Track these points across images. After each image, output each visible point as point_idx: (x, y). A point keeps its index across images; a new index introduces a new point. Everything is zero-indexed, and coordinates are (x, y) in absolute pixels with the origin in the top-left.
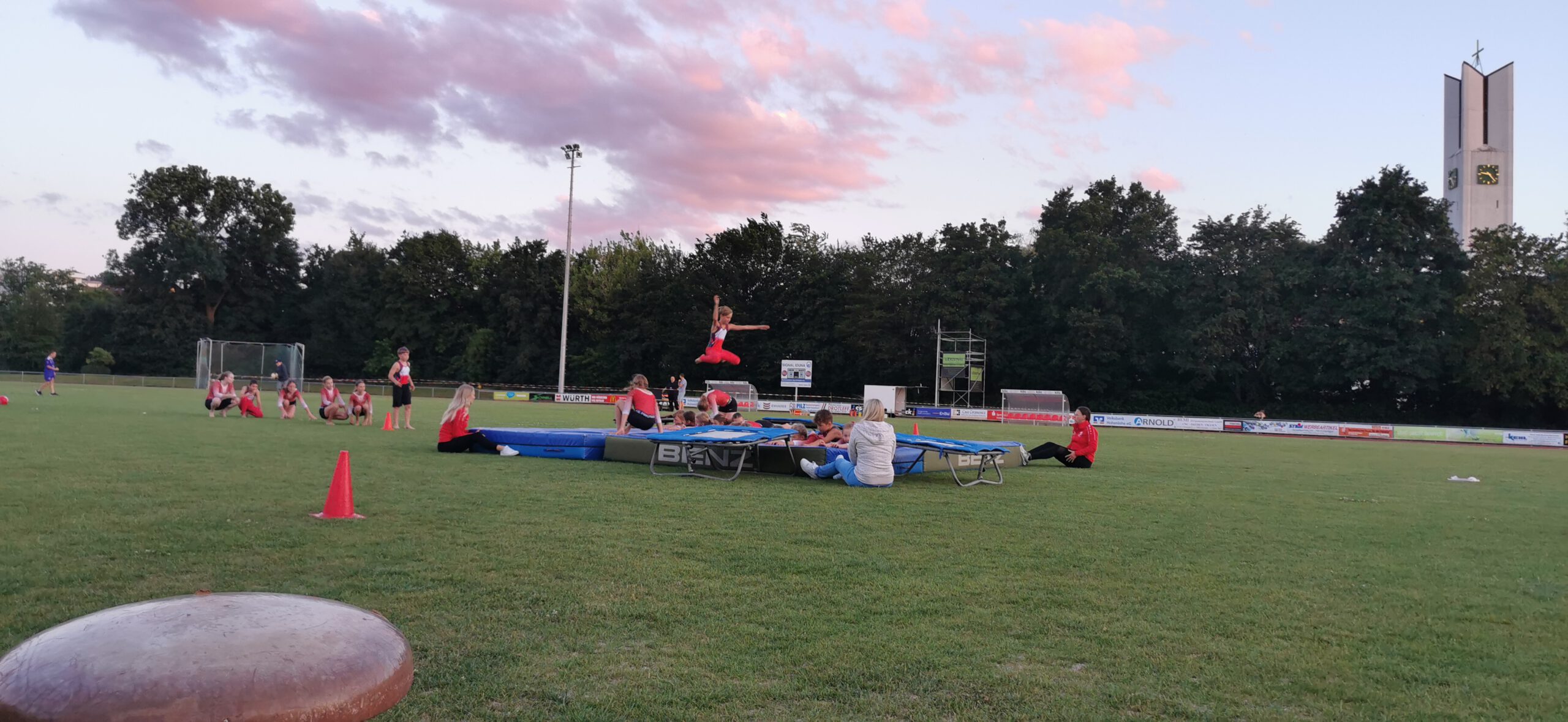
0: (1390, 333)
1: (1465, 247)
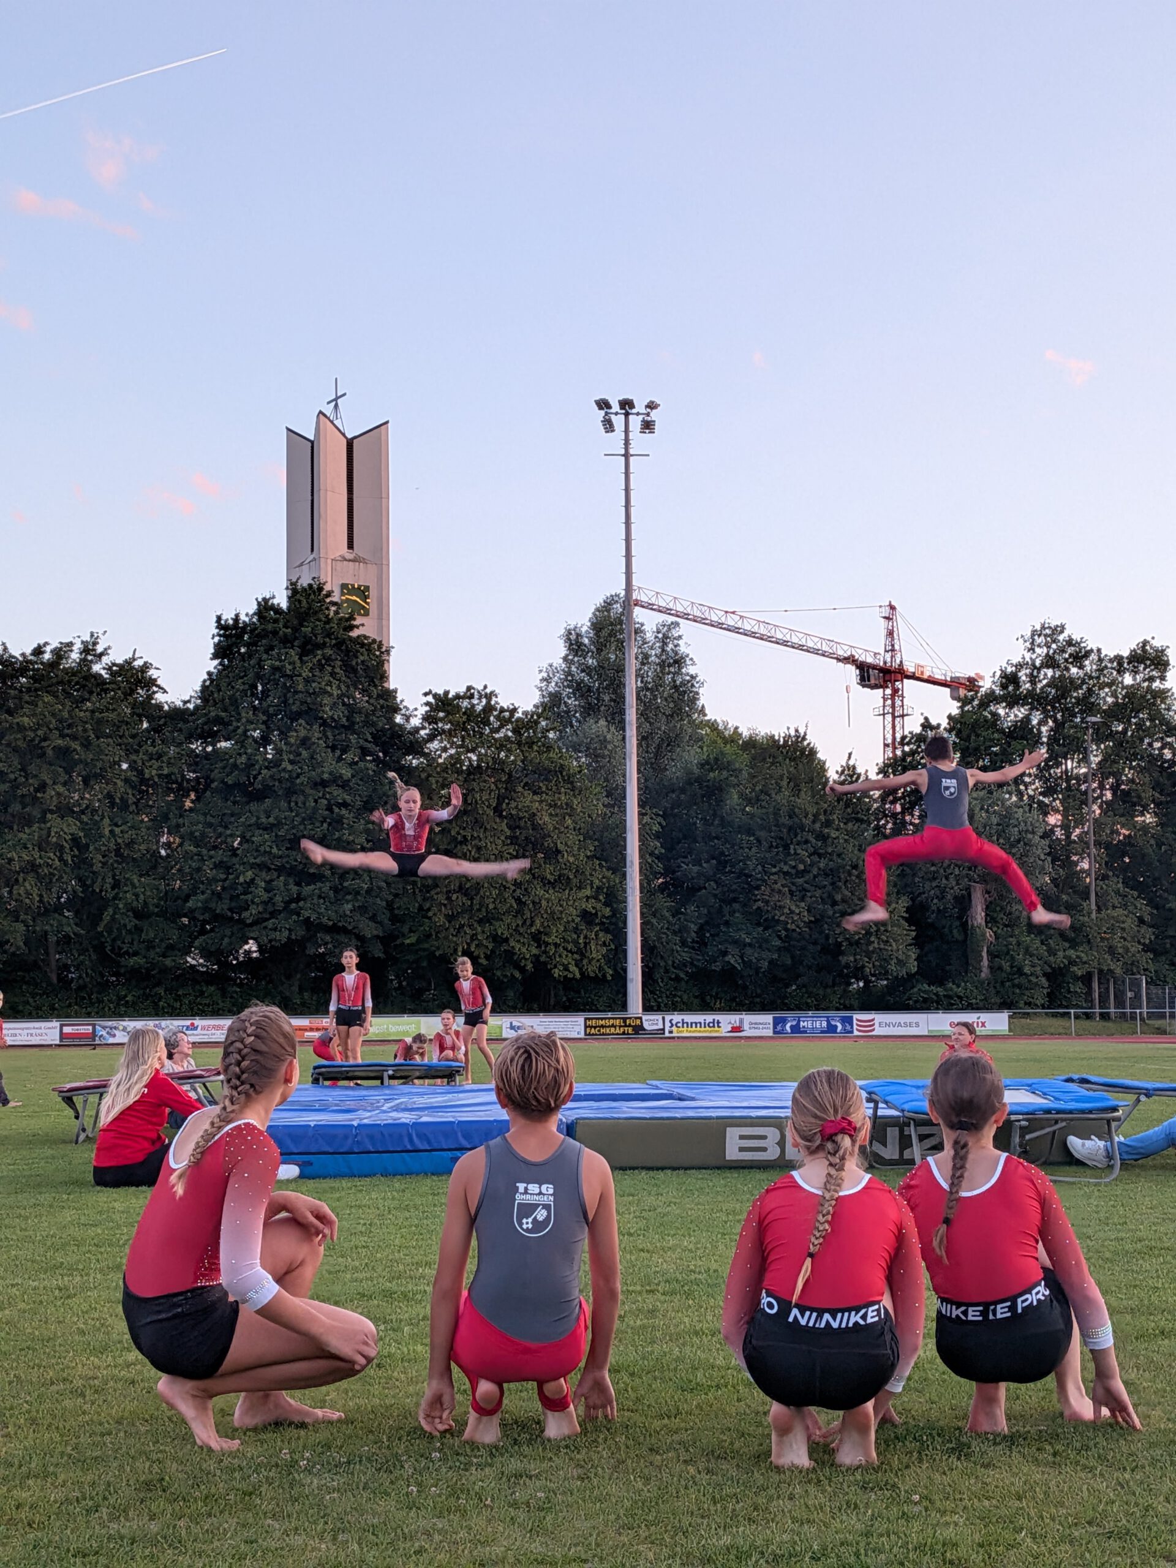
1: (415, 719)
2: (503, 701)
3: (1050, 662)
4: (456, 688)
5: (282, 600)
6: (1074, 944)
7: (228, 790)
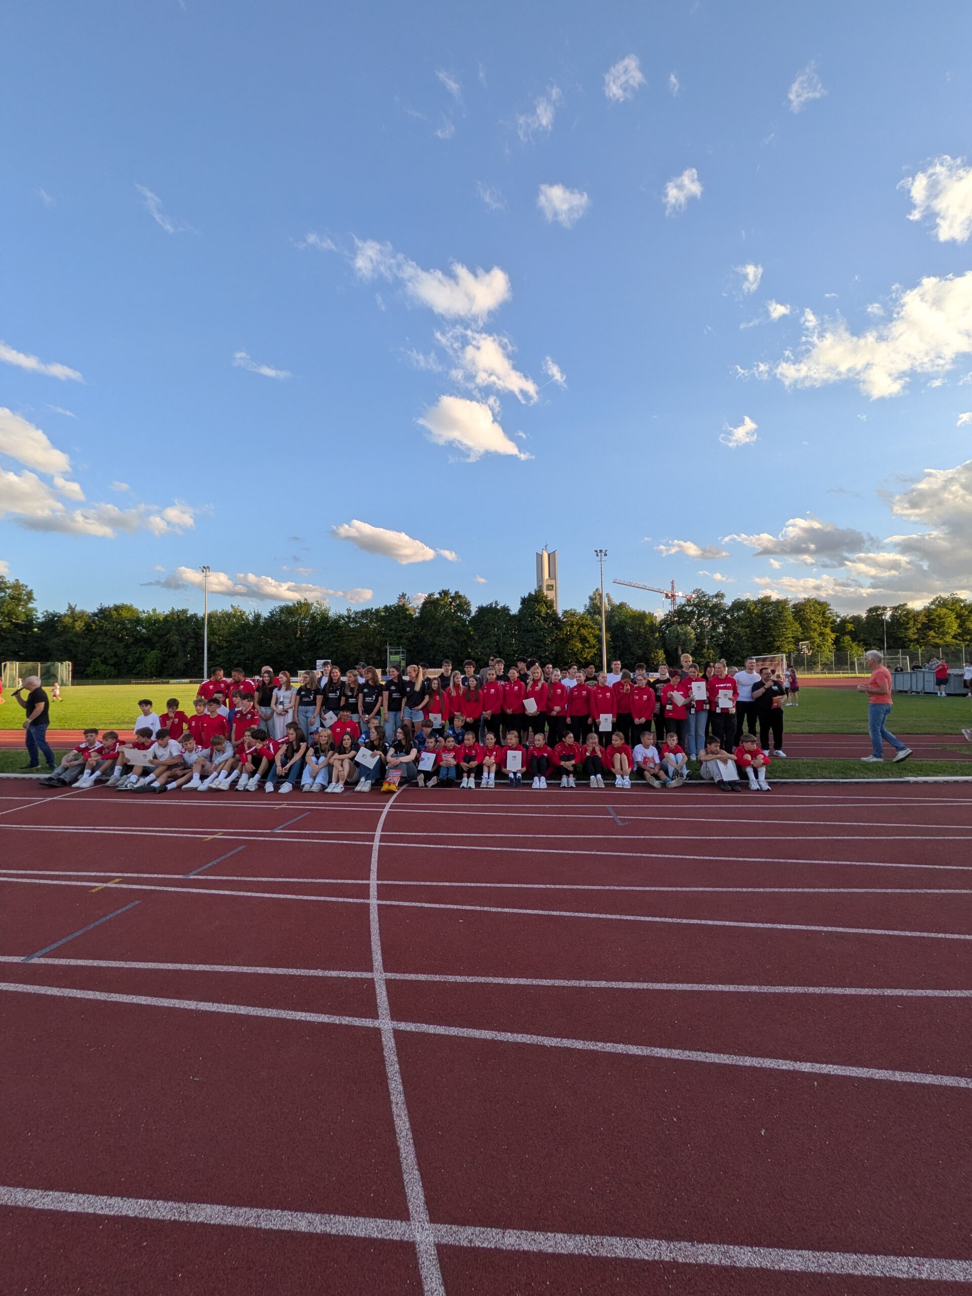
0: (542, 644)
1: (560, 616)
2: (578, 611)
3: (698, 597)
4: (568, 609)
5: (533, 593)
6: (701, 658)
7: (524, 631)
